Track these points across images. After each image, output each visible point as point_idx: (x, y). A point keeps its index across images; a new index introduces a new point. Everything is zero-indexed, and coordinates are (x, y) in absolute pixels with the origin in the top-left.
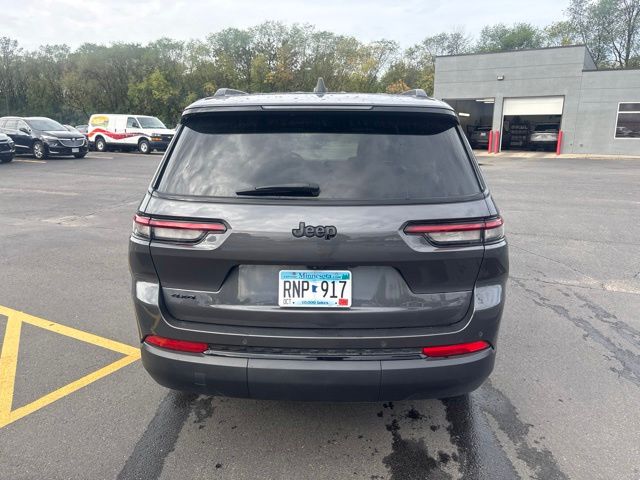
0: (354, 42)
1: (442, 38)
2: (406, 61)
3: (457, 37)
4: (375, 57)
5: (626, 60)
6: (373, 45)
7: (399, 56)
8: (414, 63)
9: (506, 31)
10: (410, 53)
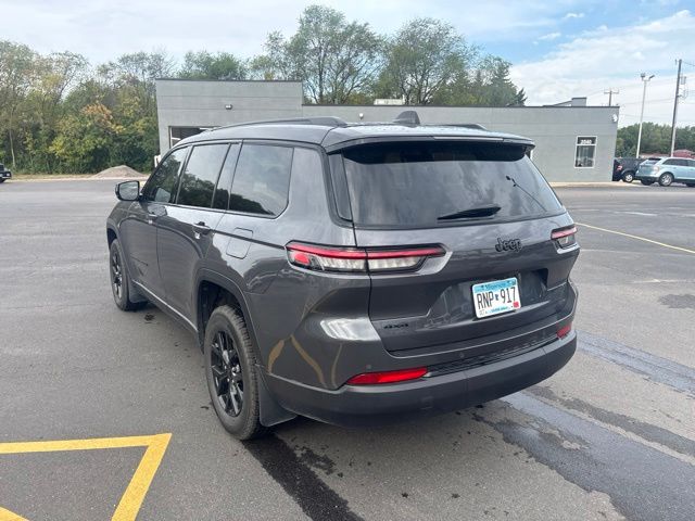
0: (26, 51)
1: (141, 58)
2: (100, 79)
3: (158, 58)
4: (57, 71)
5: (321, 95)
6: (54, 57)
7: (91, 73)
8: (110, 82)
9: (209, 59)
10: (104, 70)
